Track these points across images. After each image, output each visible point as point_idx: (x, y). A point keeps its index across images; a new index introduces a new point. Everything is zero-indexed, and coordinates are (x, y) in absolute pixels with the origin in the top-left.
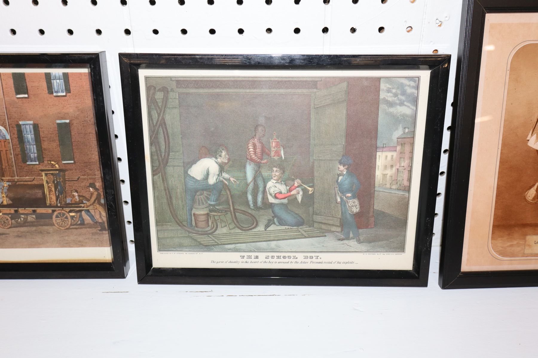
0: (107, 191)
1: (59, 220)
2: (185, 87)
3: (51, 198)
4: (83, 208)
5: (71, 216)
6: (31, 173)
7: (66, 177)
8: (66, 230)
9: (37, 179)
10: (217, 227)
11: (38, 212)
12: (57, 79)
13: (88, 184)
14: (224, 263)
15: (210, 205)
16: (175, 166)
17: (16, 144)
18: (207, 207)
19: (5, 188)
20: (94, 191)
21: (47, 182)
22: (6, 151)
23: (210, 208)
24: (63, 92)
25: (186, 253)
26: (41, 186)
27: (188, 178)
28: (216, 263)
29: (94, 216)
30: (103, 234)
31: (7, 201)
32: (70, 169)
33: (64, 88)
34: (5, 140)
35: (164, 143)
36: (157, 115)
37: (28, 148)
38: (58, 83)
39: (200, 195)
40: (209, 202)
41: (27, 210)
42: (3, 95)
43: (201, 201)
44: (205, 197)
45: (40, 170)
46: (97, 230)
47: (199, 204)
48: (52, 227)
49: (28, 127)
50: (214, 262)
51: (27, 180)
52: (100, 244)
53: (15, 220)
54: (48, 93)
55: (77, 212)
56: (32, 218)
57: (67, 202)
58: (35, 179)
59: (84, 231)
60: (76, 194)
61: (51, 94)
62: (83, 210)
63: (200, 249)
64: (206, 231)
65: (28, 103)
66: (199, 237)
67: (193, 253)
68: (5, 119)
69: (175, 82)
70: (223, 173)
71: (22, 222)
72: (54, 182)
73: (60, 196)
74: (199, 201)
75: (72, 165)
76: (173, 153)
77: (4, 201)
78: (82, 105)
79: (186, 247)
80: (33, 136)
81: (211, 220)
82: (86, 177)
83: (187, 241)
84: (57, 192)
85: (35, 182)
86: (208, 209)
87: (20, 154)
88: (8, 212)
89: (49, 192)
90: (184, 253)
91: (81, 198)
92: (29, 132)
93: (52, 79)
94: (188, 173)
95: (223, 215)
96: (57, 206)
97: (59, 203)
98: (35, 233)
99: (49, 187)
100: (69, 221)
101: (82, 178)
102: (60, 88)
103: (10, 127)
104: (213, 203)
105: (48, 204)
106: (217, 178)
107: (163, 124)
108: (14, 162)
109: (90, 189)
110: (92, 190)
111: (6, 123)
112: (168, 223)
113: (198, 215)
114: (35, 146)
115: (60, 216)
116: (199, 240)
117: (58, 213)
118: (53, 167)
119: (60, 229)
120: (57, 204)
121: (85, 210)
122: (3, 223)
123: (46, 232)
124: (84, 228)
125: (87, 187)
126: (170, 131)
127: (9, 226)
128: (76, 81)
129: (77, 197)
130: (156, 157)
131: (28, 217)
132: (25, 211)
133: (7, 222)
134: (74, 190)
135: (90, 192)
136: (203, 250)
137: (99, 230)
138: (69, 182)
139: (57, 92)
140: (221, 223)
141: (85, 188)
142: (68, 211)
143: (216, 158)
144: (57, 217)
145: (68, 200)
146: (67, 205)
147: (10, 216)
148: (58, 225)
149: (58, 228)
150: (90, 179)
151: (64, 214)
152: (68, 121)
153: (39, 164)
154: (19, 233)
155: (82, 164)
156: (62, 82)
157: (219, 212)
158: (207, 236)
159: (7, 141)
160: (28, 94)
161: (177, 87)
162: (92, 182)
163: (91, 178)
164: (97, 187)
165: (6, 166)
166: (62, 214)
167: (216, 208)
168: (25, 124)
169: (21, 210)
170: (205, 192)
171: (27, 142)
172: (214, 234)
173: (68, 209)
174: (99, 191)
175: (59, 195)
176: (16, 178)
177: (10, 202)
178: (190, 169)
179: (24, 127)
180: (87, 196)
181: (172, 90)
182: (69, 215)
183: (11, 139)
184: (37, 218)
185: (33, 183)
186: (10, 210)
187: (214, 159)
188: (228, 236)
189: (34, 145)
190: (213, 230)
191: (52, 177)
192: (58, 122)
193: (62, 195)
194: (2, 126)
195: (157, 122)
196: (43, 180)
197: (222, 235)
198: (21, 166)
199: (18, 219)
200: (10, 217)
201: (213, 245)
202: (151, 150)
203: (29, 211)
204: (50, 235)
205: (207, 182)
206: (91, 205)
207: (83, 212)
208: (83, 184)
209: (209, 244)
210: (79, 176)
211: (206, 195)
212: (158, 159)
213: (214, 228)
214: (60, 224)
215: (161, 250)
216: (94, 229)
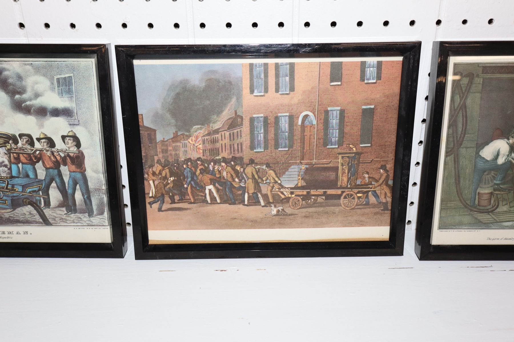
0: (404, 172)
1: (347, 200)
2: (491, 72)
3: (343, 180)
4: (370, 189)
5: (358, 196)
6: (329, 156)
7: (361, 160)
8: (351, 210)
9: (333, 161)
10: (498, 206)
11: (328, 194)
12: (371, 67)
13: (380, 166)
14: (500, 240)
15: (495, 184)
16: (468, 148)
17: (321, 129)
18: (492, 186)
19: (302, 170)
20: (384, 172)
21: (342, 165)
22: (310, 135)
23: (495, 187)
24: (374, 79)
25: (465, 230)
26: (336, 169)
27: (479, 158)
28: (492, 239)
29: (380, 197)
30: (384, 213)
31: (302, 183)
32: (365, 152)
33: (376, 76)
34: (311, 126)
35: (462, 126)
36: (459, 100)
37: (331, 133)
38: (371, 71)
39: (487, 175)
40: (495, 182)
41: (318, 191)
42: (318, 83)
43: (487, 181)
44: (491, 177)
45: (338, 153)
46: (379, 210)
47: (485, 183)
48: (339, 207)
49: (335, 113)
50: (490, 239)
51: (324, 163)
52: (380, 224)
53: (306, 201)
54: (360, 80)
55: (364, 193)
56: (322, 200)
57: (357, 184)
58: (332, 162)
59: (367, 210)
60: (367, 176)
61: (363, 81)
62: (370, 191)
63: (479, 227)
64: (488, 209)
65: (340, 90)
66: (479, 215)
67: (471, 230)
68: (315, 106)
69: (482, 68)
70: (512, 153)
71: (312, 203)
72: (348, 164)
73: (352, 178)
74: (485, 180)
75: (368, 148)
76: (469, 135)
77: (299, 183)
78: (389, 91)
79: (465, 225)
80: (338, 121)
81: (494, 198)
82: (379, 159)
83: (467, 219)
84: (349, 174)
85: (331, 165)
86: (492, 188)
87: (323, 138)
88: (300, 194)
89: (342, 174)
90: (463, 230)
91: (371, 180)
92: (335, 118)
93: (366, 67)
94: (479, 154)
95: (506, 193)
96: (347, 188)
97: (349, 185)
98: (321, 214)
99: (343, 169)
100: (355, 202)
101: (375, 160)
102: (372, 75)
103: (319, 112)
104: (498, 182)
105: (339, 186)
106: (507, 158)
107: (464, 107)
108: (315, 146)
109: (380, 171)
110: (382, 172)
111: (316, 109)
112: (453, 202)
113: (482, 194)
114: (337, 131)
115: (348, 197)
116: (479, 218)
117: (347, 194)
118: (350, 151)
119: (345, 209)
120: (348, 185)
121: (372, 191)
122: (294, 204)
123: (332, 212)
124: (368, 208)
125: (378, 169)
126: (468, 114)
127: (299, 207)
128: (388, 68)
129: (367, 179)
130: (451, 139)
131: (318, 198)
132: (317, 193)
133: (298, 204)
134: (366, 171)
135: (380, 174)
136: (481, 228)
137: (382, 210)
138: (363, 164)
139: (368, 79)
140: (503, 201)
141: (376, 169)
142: (356, 192)
143: (508, 139)
144: (345, 198)
145: (359, 182)
146: (357, 186)
147: (302, 197)
148: (344, 206)
149: (344, 208)
150: (382, 161)
151: (352, 195)
152: (372, 107)
153: (338, 148)
154: (307, 213)
155: (378, 147)
156: (375, 70)
157: (503, 191)
158: (487, 214)
159: (313, 126)
160: (341, 81)
161: (483, 73)
162: (383, 164)
163: (384, 160)
164: (388, 169)
165: (307, 150)
166: (350, 195)
167: (500, 187)
168: (332, 110)
169: (313, 192)
170: (492, 172)
171: (331, 127)
172: (494, 211)
173: (356, 191)
174: (388, 172)
175: (350, 177)
176: (315, 161)
177: (305, 184)
178: (482, 150)
179: (331, 113)
180: (377, 177)
181: (478, 76)
182: (357, 195)
183: (317, 124)
184: (326, 199)
185: (329, 166)
186: (303, 191)
187: (506, 140)
188: (507, 214)
189: (338, 129)
190: (494, 208)
191: (347, 159)
192: (364, 107)
193: (354, 177)
194: (311, 112)
195: (458, 106)
196: (339, 163)
197: (502, 213)
198: (322, 150)
199: (309, 200)
200: (301, 199)
201: (492, 223)
202: (448, 133)
203: (320, 192)
204: (335, 215)
205: (497, 162)
206: (378, 186)
207: (370, 193)
208: (375, 166)
209: (488, 222)
210: (373, 158)
211: (493, 175)
212: (454, 141)
213: (495, 207)
214: (347, 205)
215: (442, 228)
216: (377, 209)
